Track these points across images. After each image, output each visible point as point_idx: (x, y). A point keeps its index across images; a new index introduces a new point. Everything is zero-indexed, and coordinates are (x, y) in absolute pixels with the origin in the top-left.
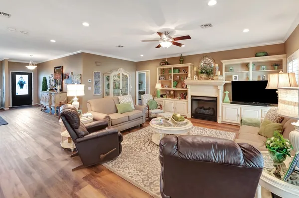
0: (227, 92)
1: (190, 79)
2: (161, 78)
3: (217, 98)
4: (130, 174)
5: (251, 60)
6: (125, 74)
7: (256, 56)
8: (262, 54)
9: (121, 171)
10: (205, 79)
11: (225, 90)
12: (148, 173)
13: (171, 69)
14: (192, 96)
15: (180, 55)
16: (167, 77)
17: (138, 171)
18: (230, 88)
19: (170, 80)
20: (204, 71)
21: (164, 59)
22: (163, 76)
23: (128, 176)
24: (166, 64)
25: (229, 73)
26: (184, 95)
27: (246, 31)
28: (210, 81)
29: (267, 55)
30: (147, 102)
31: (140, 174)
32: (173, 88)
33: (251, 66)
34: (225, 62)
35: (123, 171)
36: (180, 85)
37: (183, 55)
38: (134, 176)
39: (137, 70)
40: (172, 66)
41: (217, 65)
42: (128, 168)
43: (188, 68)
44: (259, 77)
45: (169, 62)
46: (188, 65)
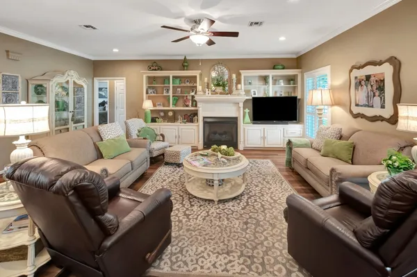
0: (247, 111)
1: (202, 93)
2: (150, 91)
3: (236, 118)
4: (217, 265)
5: (271, 73)
6: (80, 82)
7: (274, 68)
8: (280, 67)
9: (199, 269)
10: (221, 93)
11: (244, 108)
12: (242, 252)
13: (168, 78)
14: (204, 118)
15: (183, 58)
16: (159, 90)
17: (225, 255)
18: (251, 105)
19: (165, 94)
20: (221, 83)
21: (155, 62)
22: (153, 88)
23: (219, 270)
24: (158, 69)
25: (249, 87)
26: (191, 117)
27: (282, 39)
28: (229, 97)
29: (283, 69)
30: (137, 132)
31: (231, 258)
32: (172, 107)
33: (270, 80)
34: (244, 73)
35: (202, 267)
36: (181, 102)
37: (187, 58)
38: (229, 267)
39: (95, 75)
40: (171, 74)
41: (234, 76)
42: (203, 257)
43: (196, 77)
44: (276, 92)
45: (163, 67)
46: (196, 73)
